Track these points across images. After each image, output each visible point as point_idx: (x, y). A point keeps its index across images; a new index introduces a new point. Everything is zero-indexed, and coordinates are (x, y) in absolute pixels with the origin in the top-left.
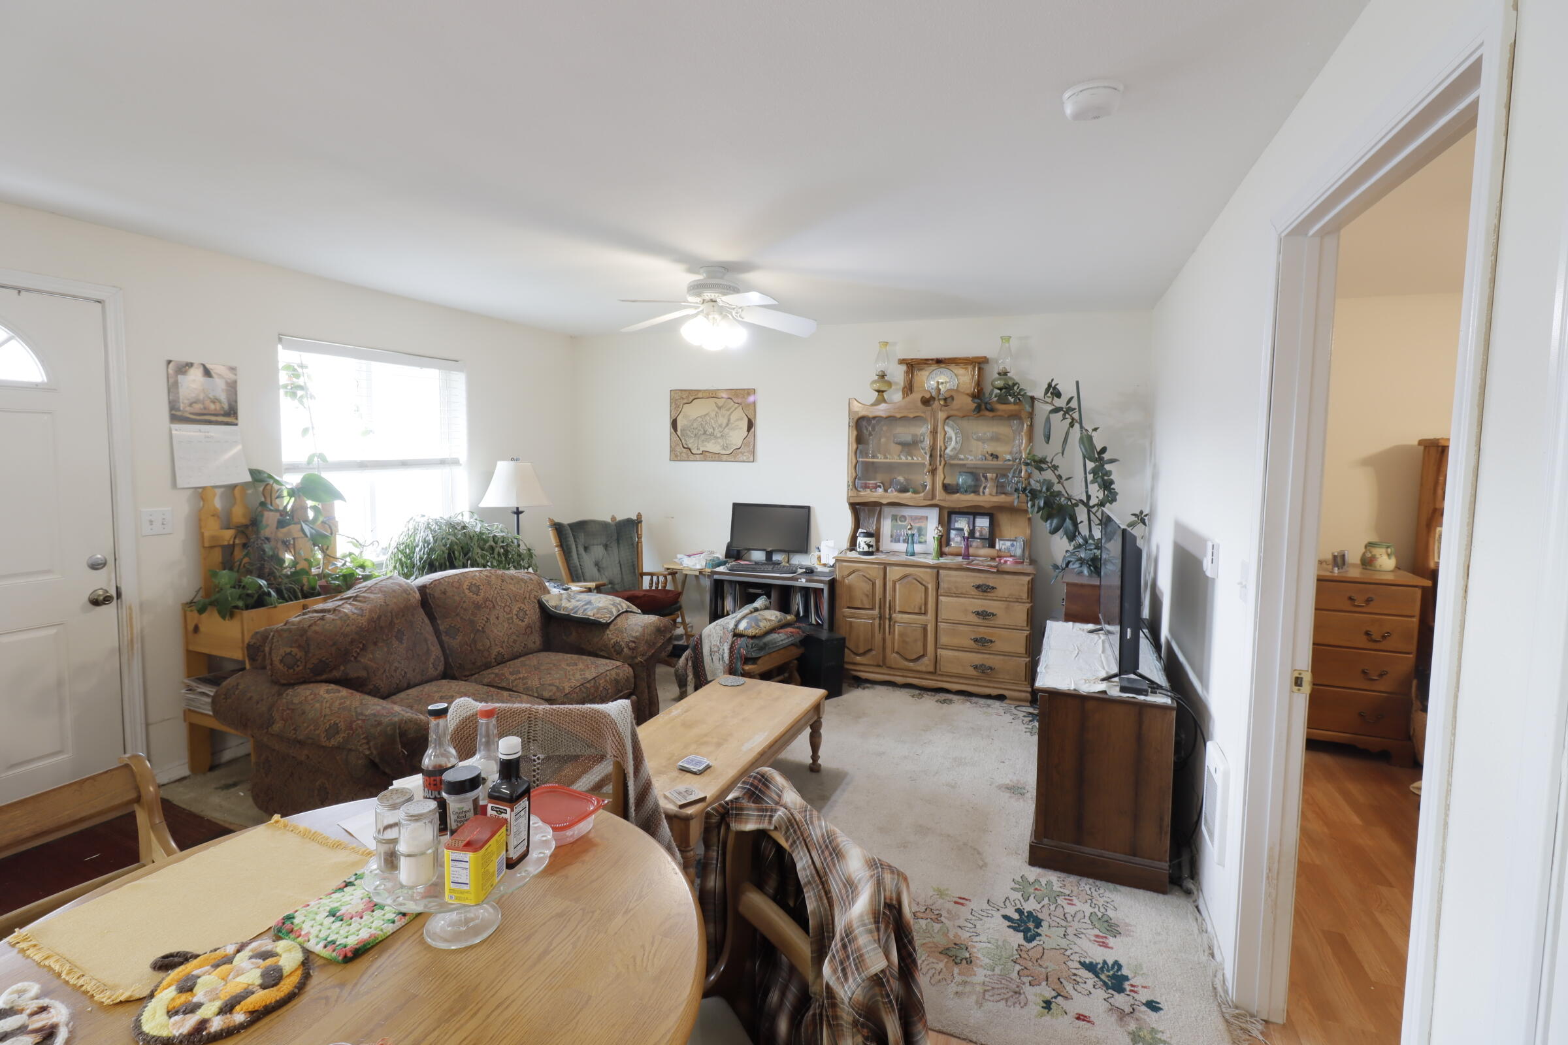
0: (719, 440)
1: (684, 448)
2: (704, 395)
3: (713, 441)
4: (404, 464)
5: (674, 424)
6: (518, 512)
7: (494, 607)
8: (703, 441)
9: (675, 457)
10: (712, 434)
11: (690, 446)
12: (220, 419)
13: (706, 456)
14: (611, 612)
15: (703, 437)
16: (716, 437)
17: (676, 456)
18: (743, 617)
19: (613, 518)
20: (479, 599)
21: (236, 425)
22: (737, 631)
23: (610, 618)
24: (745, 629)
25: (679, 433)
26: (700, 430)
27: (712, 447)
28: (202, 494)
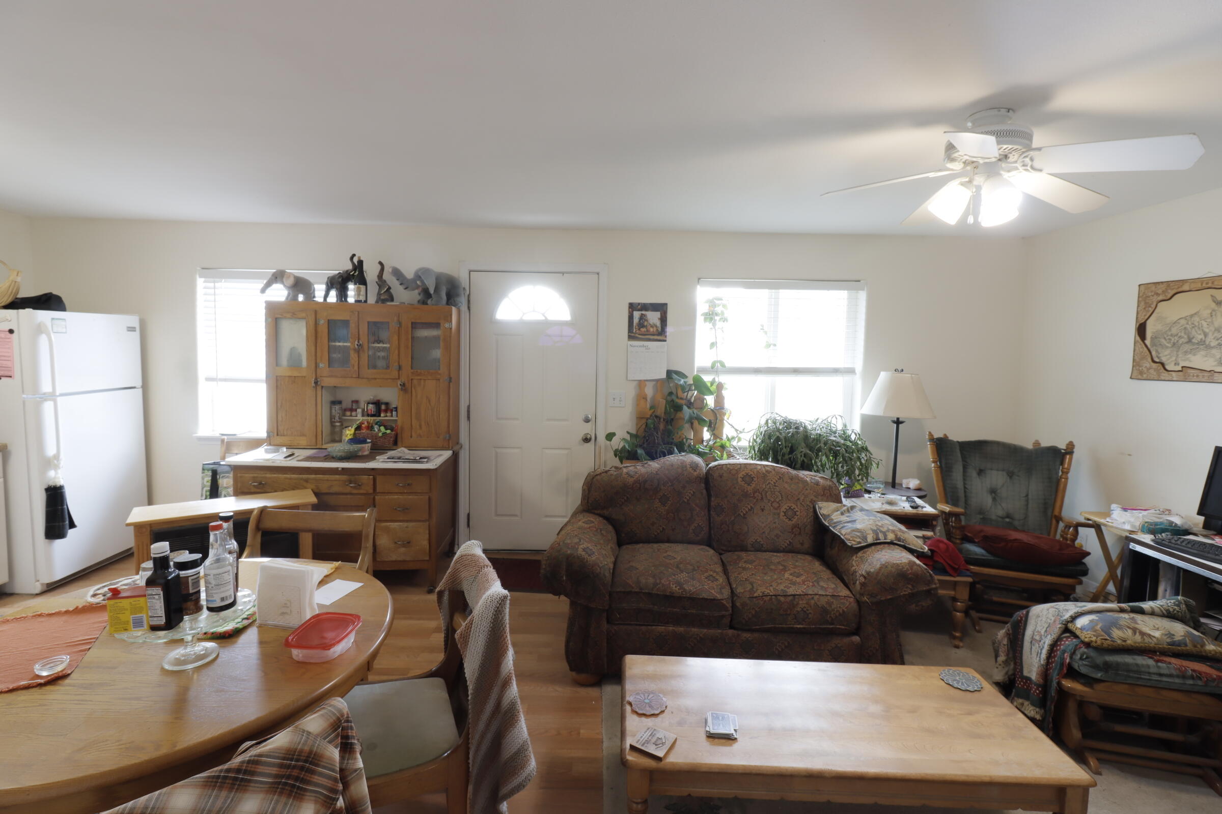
0: (1214, 351)
1: (1154, 361)
2: (1193, 286)
3: (1203, 353)
4: (796, 371)
5: (1141, 330)
6: (898, 422)
7: (762, 498)
8: (1186, 352)
9: (1138, 373)
10: (1202, 342)
11: (1164, 359)
12: (656, 337)
13: (1186, 374)
14: (865, 538)
15: (1187, 347)
16: (1209, 347)
17: (1141, 373)
18: (1090, 612)
19: (1037, 443)
20: (750, 489)
21: (665, 341)
22: (1070, 625)
23: (860, 543)
24: (1082, 629)
25: (1148, 342)
26: (1181, 337)
27: (1199, 360)
28: (641, 384)
